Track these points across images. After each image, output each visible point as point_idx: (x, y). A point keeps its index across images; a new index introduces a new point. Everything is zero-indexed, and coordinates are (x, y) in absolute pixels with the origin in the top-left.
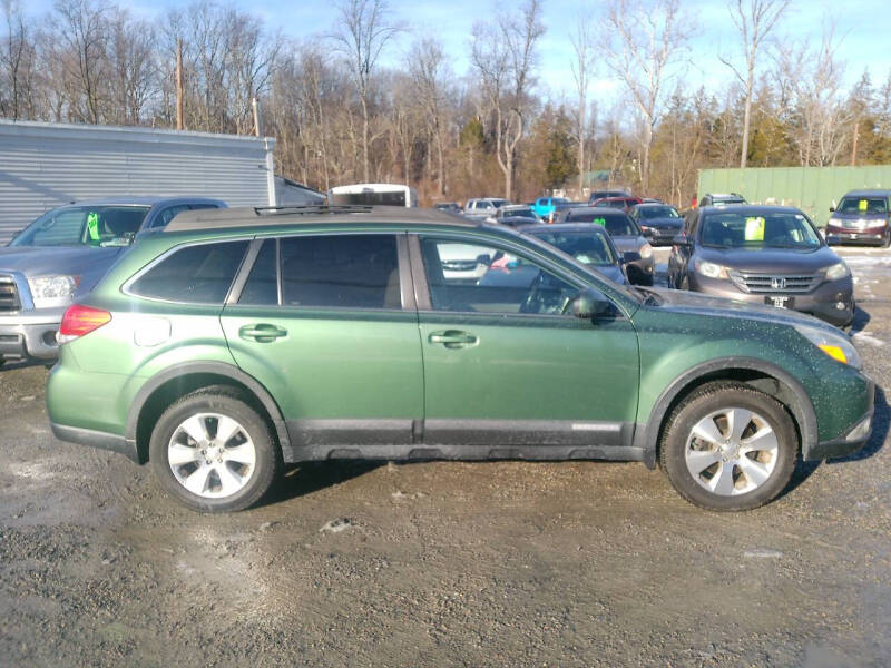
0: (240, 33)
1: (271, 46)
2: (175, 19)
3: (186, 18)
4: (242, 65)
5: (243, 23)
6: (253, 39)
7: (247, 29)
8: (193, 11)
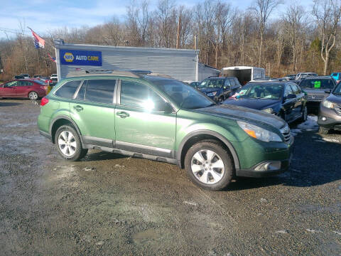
0: (222, 11)
1: (233, 14)
2: (199, 7)
3: (203, 7)
4: (221, 23)
5: (223, 6)
6: (226, 12)
7: (224, 9)
8: (205, 4)
